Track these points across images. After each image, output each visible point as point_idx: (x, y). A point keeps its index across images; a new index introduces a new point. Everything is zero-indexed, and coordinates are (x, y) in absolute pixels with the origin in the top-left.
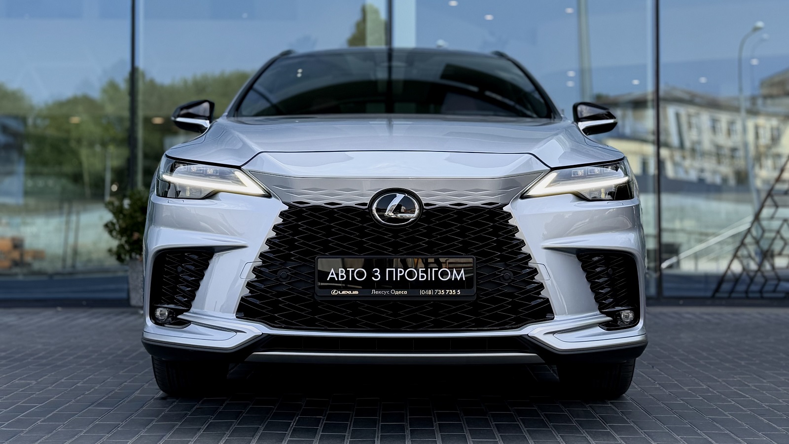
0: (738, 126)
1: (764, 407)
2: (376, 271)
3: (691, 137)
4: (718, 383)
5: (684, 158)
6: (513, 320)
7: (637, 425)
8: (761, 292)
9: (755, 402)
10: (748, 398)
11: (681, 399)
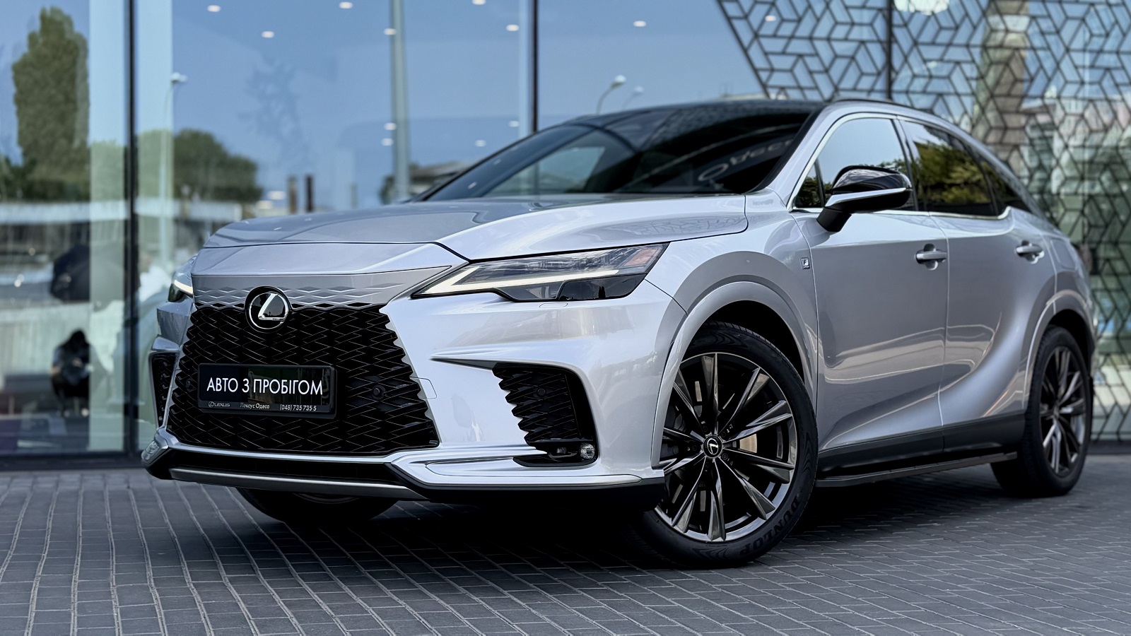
2: (246, 382)
6: (382, 444)
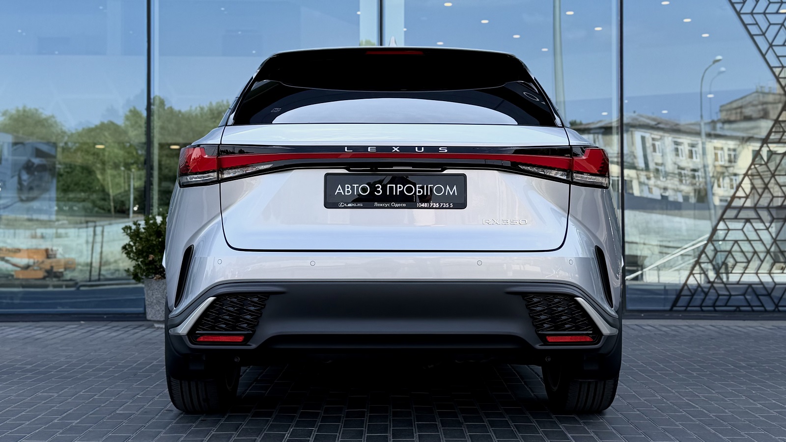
0: (699, 149)
1: (711, 417)
3: (655, 158)
4: (671, 394)
5: (649, 178)
7: (597, 435)
8: (714, 306)
9: (704, 412)
10: (698, 408)
11: (637, 410)
